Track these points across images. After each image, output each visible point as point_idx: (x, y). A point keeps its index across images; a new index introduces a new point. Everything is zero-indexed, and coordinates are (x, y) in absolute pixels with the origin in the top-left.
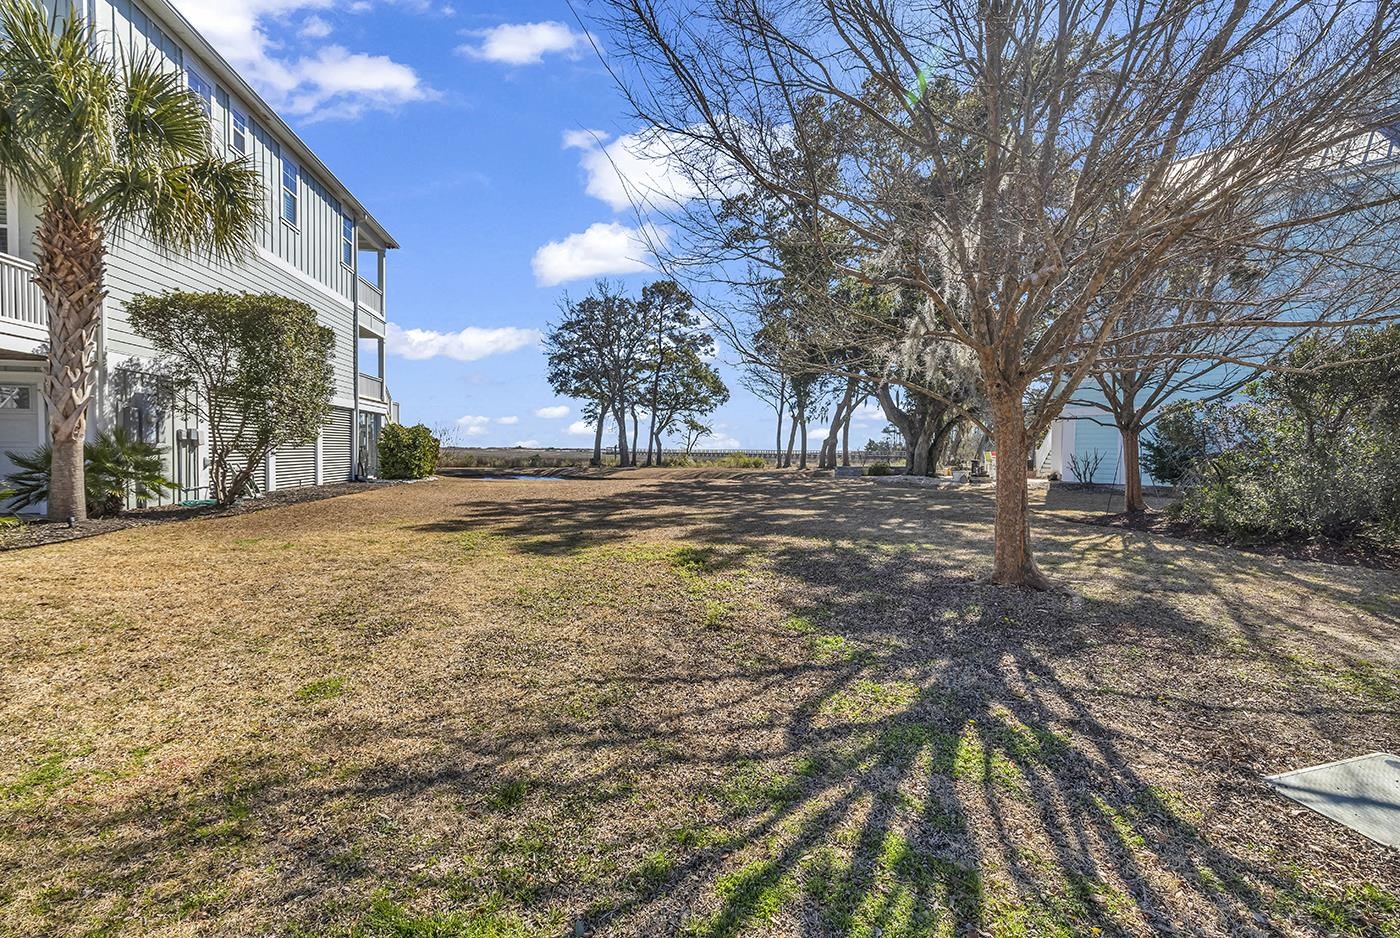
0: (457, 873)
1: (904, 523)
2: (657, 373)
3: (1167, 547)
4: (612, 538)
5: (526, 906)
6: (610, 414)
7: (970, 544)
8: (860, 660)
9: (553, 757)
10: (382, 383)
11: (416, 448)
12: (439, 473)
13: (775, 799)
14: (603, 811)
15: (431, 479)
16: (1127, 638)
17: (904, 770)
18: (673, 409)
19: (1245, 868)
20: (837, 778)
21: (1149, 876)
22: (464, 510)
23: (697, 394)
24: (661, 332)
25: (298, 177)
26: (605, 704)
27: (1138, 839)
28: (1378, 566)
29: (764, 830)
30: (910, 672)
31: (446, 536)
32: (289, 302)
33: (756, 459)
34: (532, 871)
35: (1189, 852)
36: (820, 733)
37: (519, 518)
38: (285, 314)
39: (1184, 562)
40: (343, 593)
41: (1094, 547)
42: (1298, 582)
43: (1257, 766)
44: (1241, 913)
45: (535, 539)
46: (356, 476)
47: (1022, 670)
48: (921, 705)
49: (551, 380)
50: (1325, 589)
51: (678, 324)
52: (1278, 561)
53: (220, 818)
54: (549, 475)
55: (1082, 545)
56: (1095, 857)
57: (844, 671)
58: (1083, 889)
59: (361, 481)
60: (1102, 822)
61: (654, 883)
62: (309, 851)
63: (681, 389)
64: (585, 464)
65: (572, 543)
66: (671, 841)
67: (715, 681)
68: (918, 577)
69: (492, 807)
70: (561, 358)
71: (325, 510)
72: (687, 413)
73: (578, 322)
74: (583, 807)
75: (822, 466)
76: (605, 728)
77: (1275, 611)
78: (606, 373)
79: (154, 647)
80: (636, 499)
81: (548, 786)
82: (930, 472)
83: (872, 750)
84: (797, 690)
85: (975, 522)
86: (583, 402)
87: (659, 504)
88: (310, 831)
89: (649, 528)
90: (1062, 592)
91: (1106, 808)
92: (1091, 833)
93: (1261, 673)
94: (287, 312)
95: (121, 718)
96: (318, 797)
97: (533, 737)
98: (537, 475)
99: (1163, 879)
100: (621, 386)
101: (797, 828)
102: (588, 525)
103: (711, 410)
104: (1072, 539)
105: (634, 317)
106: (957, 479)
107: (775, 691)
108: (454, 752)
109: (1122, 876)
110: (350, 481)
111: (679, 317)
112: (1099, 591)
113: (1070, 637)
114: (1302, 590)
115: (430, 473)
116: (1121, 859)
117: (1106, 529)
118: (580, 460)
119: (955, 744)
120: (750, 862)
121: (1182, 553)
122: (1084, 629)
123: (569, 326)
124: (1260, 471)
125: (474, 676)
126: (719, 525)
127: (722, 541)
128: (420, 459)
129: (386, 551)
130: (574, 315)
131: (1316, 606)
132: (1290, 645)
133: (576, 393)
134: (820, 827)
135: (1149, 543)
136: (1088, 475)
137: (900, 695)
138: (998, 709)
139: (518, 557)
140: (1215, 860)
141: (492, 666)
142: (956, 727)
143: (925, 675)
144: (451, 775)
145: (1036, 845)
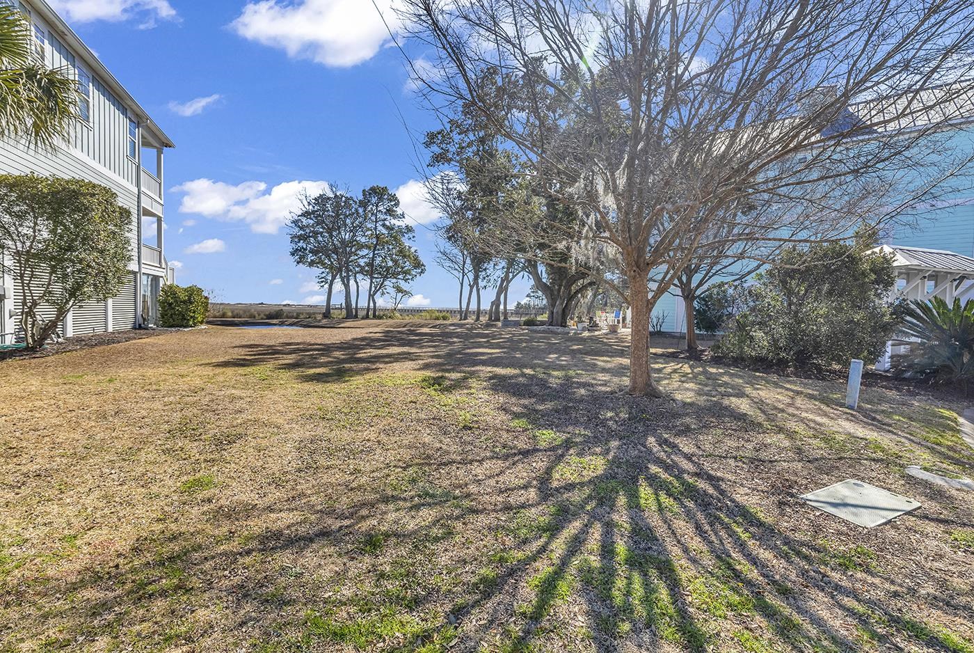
0: (357, 595)
1: (559, 357)
2: (374, 252)
3: (714, 370)
4: (368, 370)
5: (412, 610)
6: (338, 280)
7: (604, 370)
8: (568, 444)
9: (392, 516)
10: (160, 252)
11: (191, 303)
12: (208, 323)
13: (545, 531)
14: (440, 547)
15: (203, 327)
16: (712, 424)
17: (612, 507)
18: (385, 278)
19: (803, 544)
20: (575, 515)
21: (758, 554)
22: (243, 351)
23: (402, 268)
24: (376, 222)
25: (91, 84)
26: (414, 481)
27: (747, 534)
28: (823, 379)
29: (543, 549)
30: (598, 450)
31: (241, 370)
32: (94, 186)
33: (444, 314)
34: (407, 588)
35: (774, 539)
36: (557, 490)
37: (290, 356)
38: (93, 195)
39: (726, 379)
40: (180, 415)
41: (675, 371)
42: (787, 389)
43: (794, 491)
44: (806, 567)
45: (312, 371)
46: (140, 325)
47: (660, 445)
48: (611, 468)
49: (293, 254)
50: (802, 393)
51: (389, 218)
52: (775, 378)
53: (161, 578)
54: (291, 325)
55: (669, 370)
56: (728, 546)
57: (560, 452)
58: (728, 563)
59: (145, 329)
60: (727, 528)
61: (489, 588)
62: (242, 593)
63: (390, 264)
64: (319, 317)
65: (340, 374)
66: (490, 562)
67: (481, 462)
68: (583, 391)
69: (362, 552)
70: (300, 238)
71: (126, 352)
72: (394, 280)
73: (313, 212)
74: (426, 547)
75: (490, 319)
76: (420, 496)
77: (781, 406)
78: (335, 251)
79: (38, 461)
80: (370, 342)
81: (396, 535)
82: (564, 324)
83: (590, 497)
84: (534, 464)
85: (603, 356)
86: (317, 271)
87: (389, 345)
88: (236, 580)
89: (391, 362)
90: (669, 398)
91: (726, 520)
92: (722, 533)
93: (782, 441)
94: (94, 195)
95: (37, 516)
96: (232, 557)
97: (372, 505)
98: (282, 324)
99: (765, 555)
100: (347, 260)
101: (564, 547)
102: (344, 361)
103: (412, 279)
104: (661, 366)
105: (357, 210)
106: (580, 328)
107: (520, 466)
108: (319, 519)
109: (744, 555)
110: (134, 328)
111: (390, 212)
112: (688, 397)
113: (682, 424)
114: (791, 394)
115: (201, 323)
116: (742, 546)
117: (677, 360)
118: (314, 314)
119: (637, 491)
120: (544, 568)
121: (724, 374)
122: (688, 420)
123: (306, 214)
124: (762, 324)
125: (310, 468)
126: (439, 360)
127: (448, 371)
128: (194, 312)
129: (198, 382)
130: (311, 207)
131: (799, 401)
132: (792, 425)
133: (312, 264)
134: (576, 544)
135: (704, 368)
136: (659, 327)
137: (595, 465)
138: (654, 469)
139: (306, 384)
140: (787, 542)
141: (323, 461)
142: (635, 480)
143: (608, 451)
144: (324, 534)
145: (696, 543)
